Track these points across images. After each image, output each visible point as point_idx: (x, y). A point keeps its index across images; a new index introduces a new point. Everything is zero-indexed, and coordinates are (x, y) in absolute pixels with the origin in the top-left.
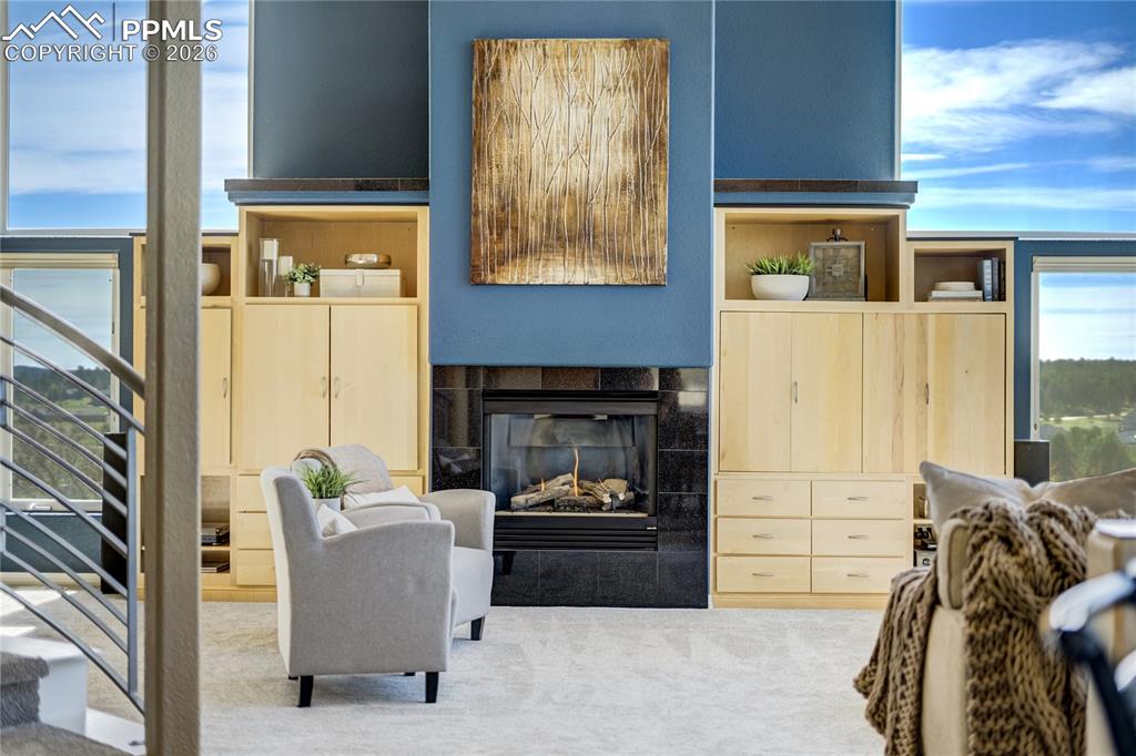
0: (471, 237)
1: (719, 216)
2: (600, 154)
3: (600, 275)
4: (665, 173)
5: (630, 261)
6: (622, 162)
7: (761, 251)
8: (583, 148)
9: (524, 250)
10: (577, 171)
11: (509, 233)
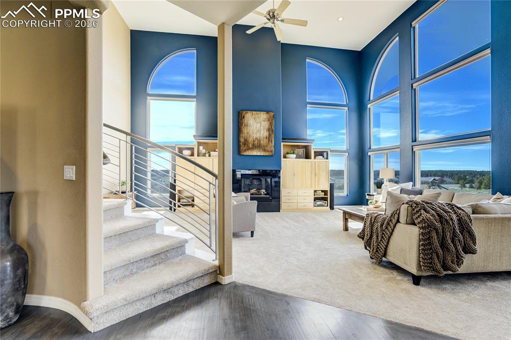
0: (239, 146)
1: (282, 144)
2: (262, 132)
3: (262, 153)
4: (274, 136)
5: (268, 151)
6: (266, 134)
7: (287, 150)
8: (259, 131)
9: (249, 149)
10: (258, 135)
11: (246, 146)
